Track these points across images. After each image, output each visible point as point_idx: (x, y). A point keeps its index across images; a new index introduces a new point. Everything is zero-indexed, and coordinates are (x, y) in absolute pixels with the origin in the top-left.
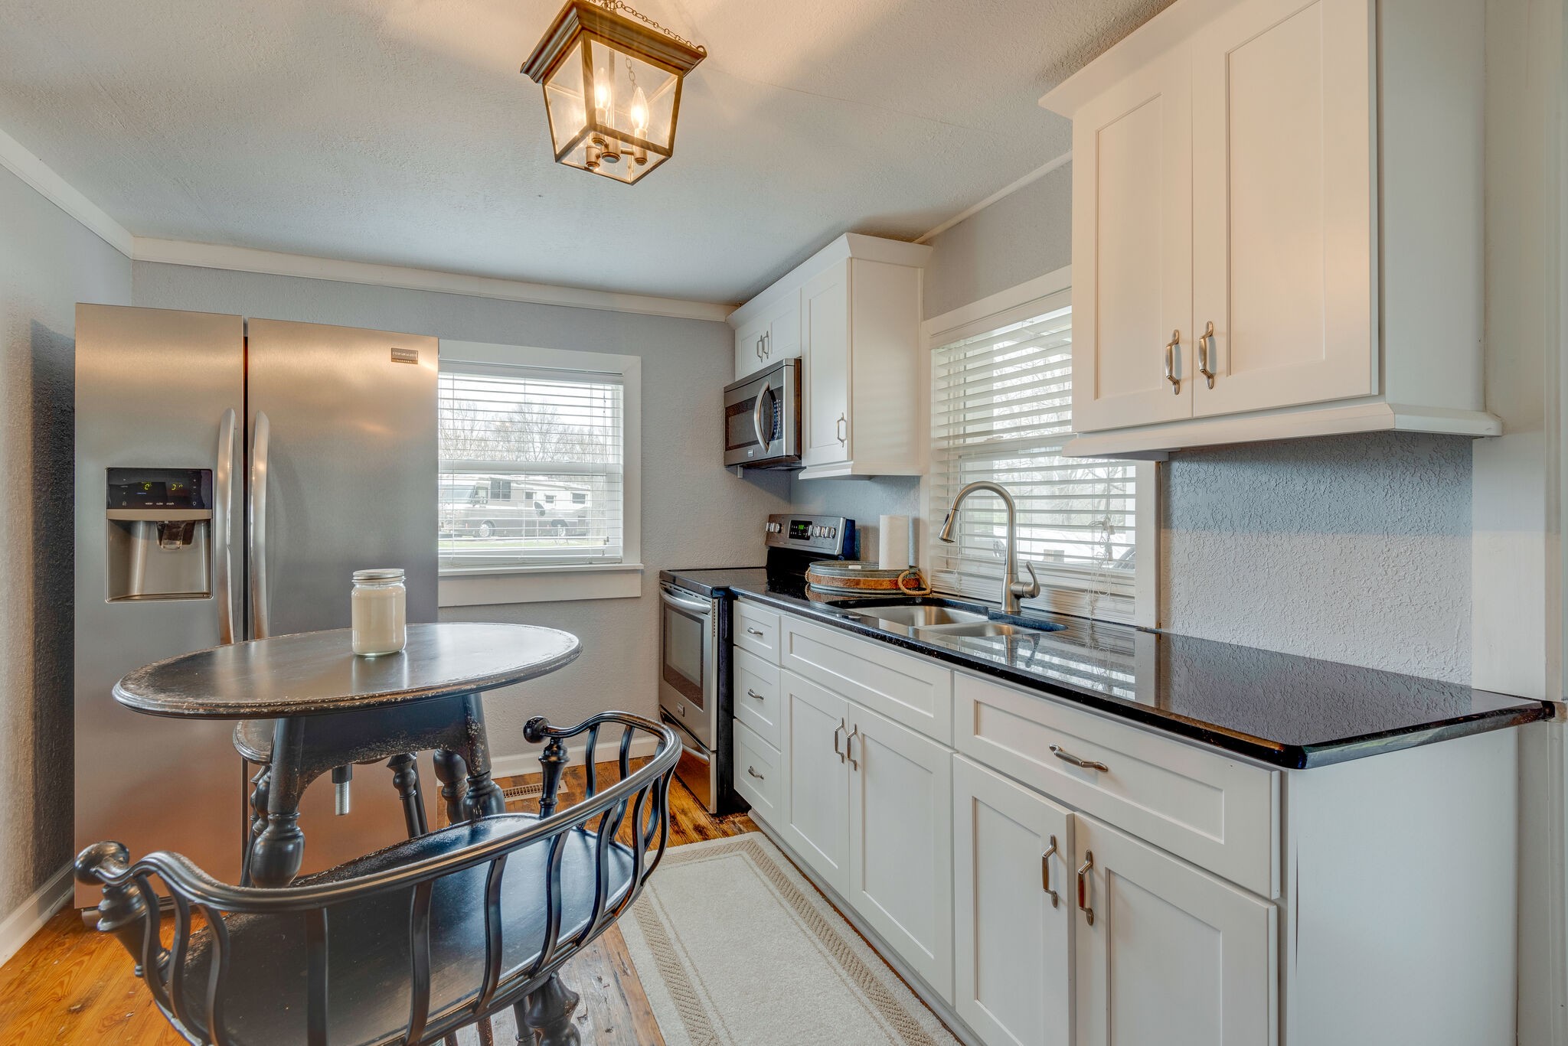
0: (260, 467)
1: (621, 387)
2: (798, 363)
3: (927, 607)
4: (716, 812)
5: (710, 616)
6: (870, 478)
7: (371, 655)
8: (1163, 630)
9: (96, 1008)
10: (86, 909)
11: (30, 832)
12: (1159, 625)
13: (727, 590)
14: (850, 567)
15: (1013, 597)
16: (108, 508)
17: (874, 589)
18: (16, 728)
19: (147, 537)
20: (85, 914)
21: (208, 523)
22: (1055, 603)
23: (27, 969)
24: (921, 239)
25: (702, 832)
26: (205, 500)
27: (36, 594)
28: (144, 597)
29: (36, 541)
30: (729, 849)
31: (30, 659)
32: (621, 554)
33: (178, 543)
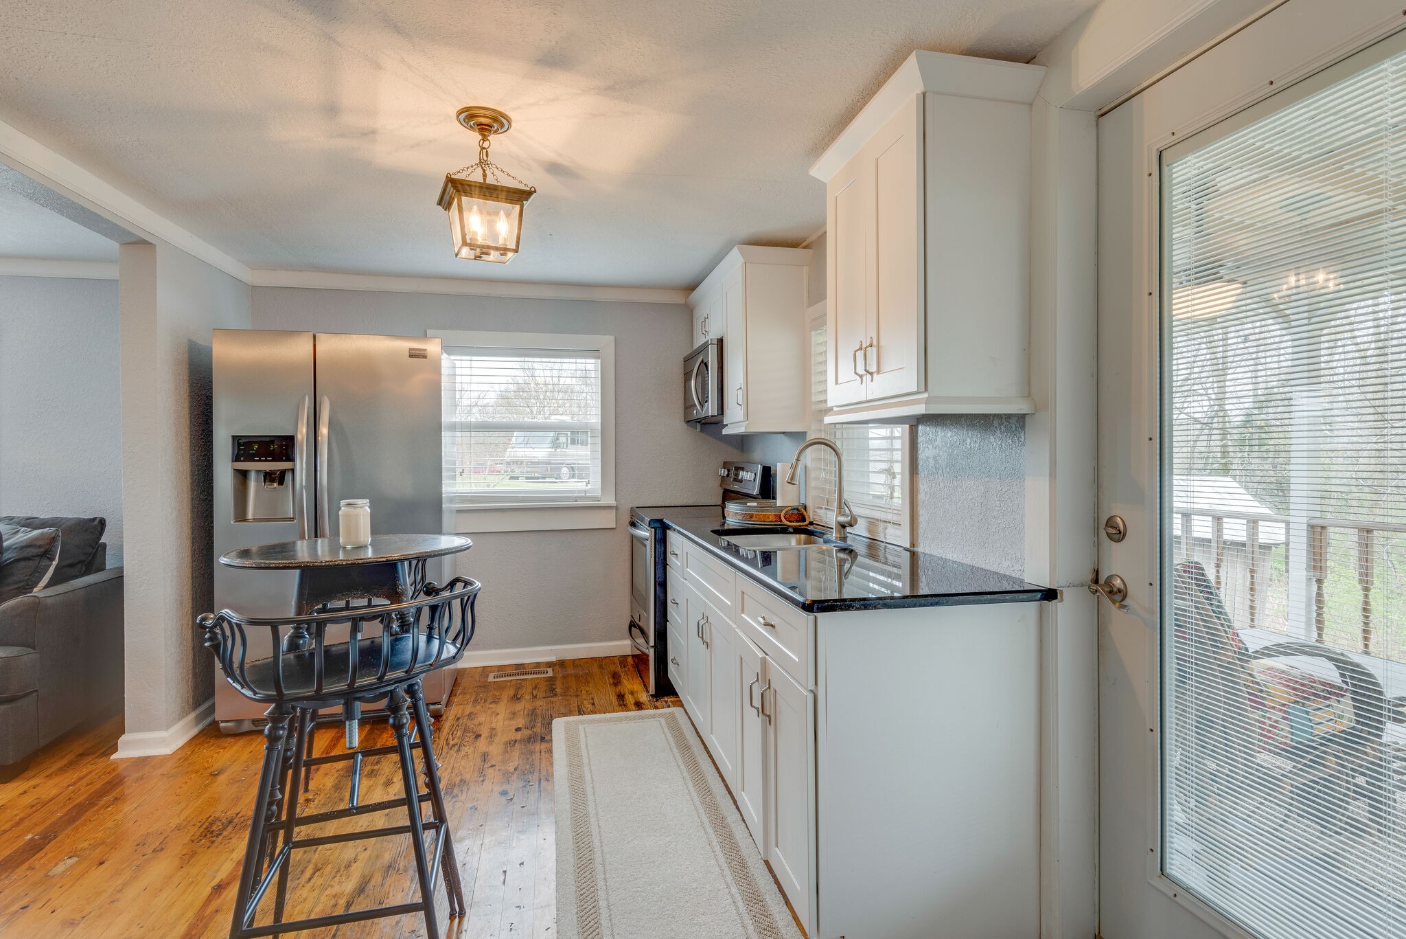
0: (324, 431)
1: (599, 361)
2: (720, 342)
3: (798, 536)
4: (654, 693)
5: (649, 542)
6: (783, 433)
7: (349, 547)
8: (915, 549)
9: (226, 774)
10: (222, 722)
11: (190, 672)
12: (913, 545)
13: (661, 521)
14: (748, 504)
15: (840, 527)
16: (233, 462)
17: (764, 521)
18: (181, 604)
19: (257, 481)
20: (222, 725)
21: (293, 470)
22: (870, 531)
23: (189, 753)
24: (804, 244)
25: (639, 706)
26: (291, 457)
27: (192, 518)
28: (255, 520)
29: (192, 483)
30: (653, 717)
31: (189, 559)
32: (599, 494)
33: (275, 485)
